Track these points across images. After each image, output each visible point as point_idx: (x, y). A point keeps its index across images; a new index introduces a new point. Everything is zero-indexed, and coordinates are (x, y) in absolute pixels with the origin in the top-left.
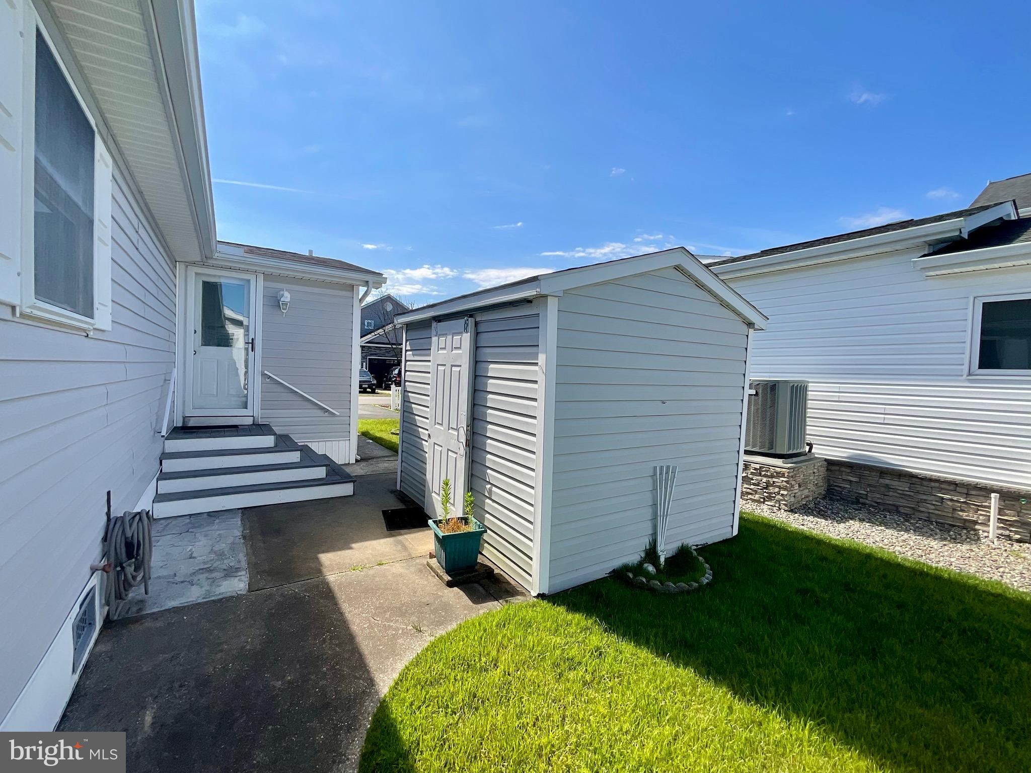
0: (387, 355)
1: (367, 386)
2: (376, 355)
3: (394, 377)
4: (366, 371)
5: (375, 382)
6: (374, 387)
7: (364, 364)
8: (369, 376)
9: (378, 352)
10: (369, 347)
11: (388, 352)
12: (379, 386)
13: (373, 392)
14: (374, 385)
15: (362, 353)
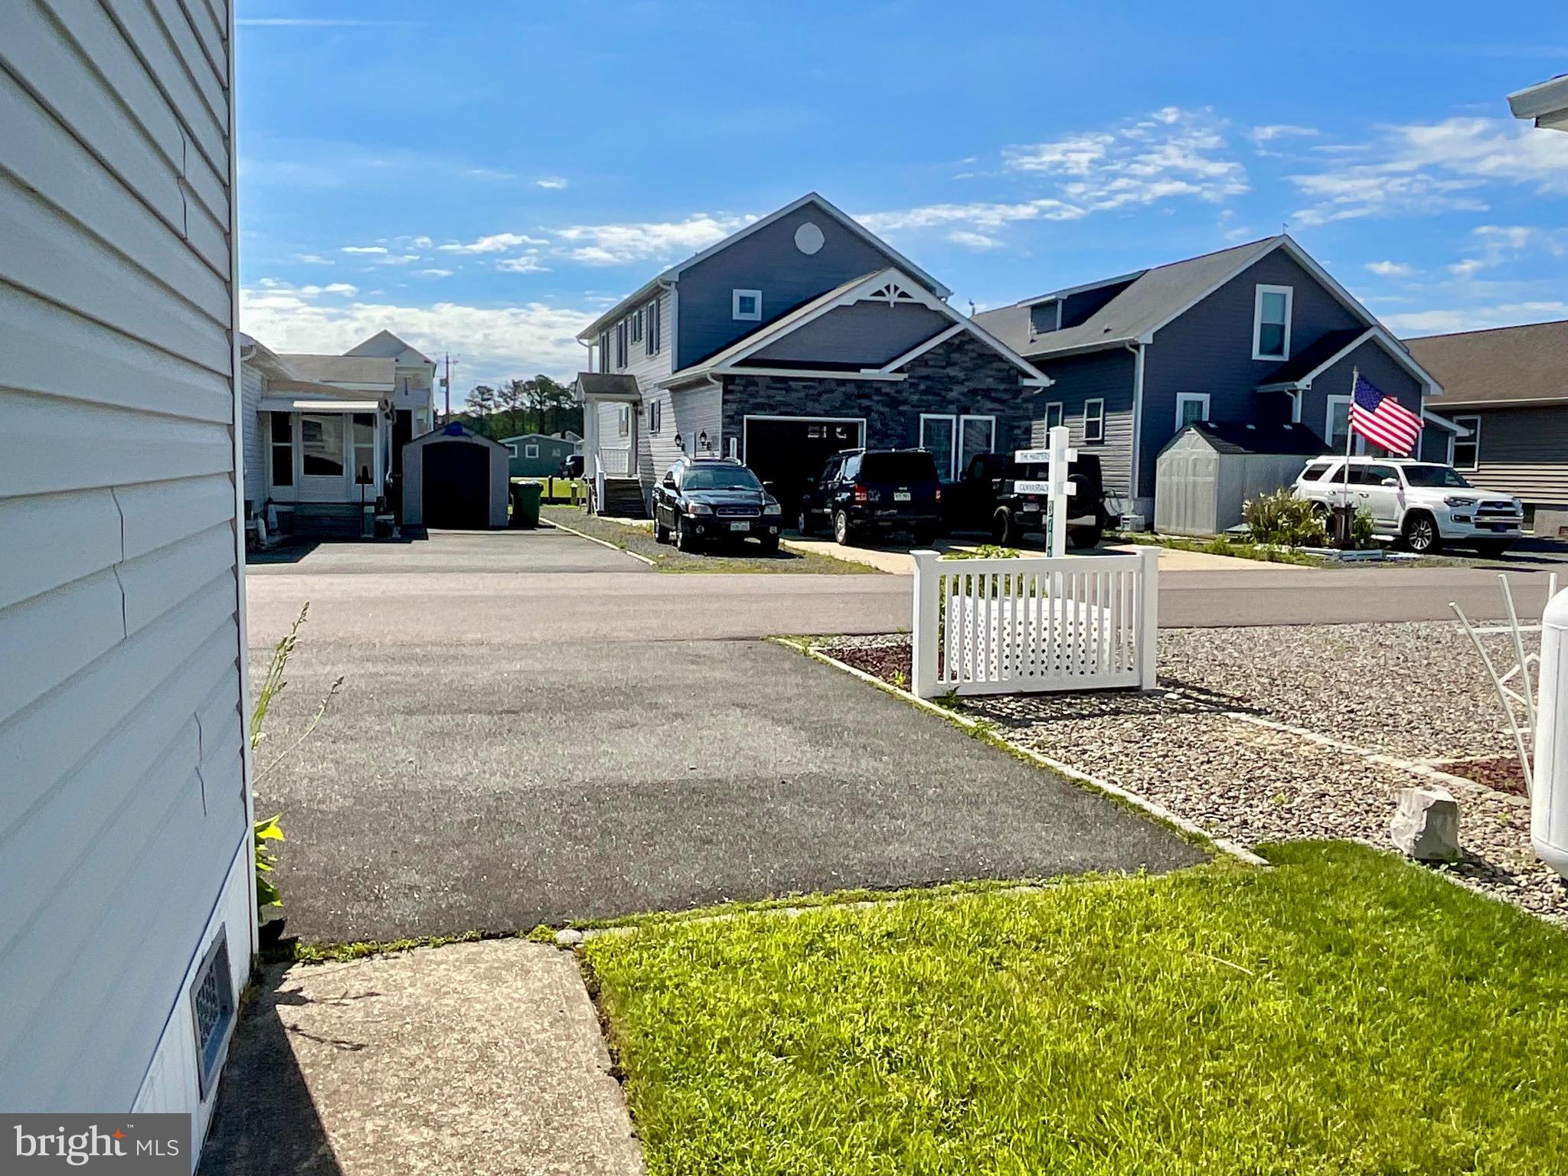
0: (810, 406)
1: (745, 526)
2: (772, 408)
3: (843, 488)
4: (739, 469)
5: (776, 510)
6: (773, 530)
7: (733, 440)
8: (753, 485)
9: (780, 396)
10: (750, 380)
11: (816, 399)
12: (788, 524)
13: (769, 550)
14: (771, 520)
15: (725, 402)
